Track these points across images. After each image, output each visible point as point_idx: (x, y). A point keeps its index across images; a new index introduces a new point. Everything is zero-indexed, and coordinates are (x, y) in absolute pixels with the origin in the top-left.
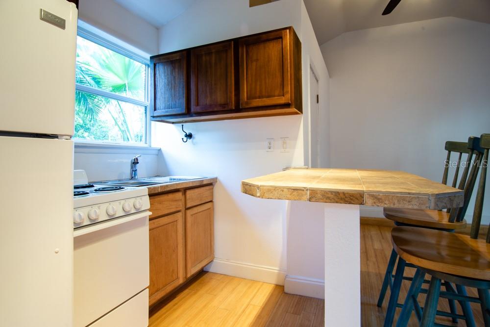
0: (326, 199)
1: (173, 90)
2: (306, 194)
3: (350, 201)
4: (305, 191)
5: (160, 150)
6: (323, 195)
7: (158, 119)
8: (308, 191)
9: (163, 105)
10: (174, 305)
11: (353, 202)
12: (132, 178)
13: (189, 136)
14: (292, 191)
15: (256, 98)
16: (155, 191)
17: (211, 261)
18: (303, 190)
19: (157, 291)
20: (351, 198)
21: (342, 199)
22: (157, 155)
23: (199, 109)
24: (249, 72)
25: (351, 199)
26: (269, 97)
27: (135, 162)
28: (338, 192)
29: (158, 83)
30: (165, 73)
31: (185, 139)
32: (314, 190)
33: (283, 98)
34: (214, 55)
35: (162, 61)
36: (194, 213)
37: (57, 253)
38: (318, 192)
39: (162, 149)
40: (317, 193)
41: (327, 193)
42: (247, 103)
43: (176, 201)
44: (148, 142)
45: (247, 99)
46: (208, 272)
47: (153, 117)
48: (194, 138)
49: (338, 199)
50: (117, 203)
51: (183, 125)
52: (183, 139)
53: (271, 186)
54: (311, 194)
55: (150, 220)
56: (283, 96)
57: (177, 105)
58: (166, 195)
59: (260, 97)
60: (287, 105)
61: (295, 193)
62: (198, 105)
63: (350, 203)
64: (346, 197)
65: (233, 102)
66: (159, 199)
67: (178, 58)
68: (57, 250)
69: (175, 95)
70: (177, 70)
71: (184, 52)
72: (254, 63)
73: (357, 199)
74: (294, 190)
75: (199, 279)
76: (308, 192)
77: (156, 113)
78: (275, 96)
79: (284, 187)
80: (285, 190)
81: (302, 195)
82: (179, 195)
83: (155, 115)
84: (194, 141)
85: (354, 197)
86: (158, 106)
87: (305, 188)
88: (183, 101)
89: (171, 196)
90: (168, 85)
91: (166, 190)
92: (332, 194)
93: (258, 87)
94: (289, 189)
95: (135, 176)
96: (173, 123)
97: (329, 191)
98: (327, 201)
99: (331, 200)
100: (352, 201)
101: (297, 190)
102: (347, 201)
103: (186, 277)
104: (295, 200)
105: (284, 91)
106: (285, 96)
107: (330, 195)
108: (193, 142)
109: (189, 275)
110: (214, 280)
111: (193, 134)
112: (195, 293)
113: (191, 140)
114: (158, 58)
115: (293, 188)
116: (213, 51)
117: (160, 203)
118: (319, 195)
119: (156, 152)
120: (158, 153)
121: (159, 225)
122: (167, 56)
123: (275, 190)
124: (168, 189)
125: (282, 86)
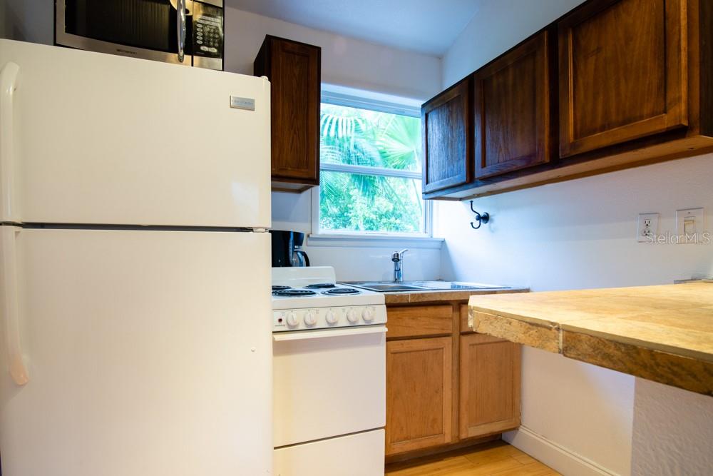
0: (603, 359)
1: (449, 149)
2: (556, 338)
3: (670, 376)
4: (554, 331)
5: (443, 242)
6: (595, 348)
7: (432, 196)
8: (561, 332)
9: (438, 175)
10: (436, 470)
11: (680, 383)
12: (396, 281)
13: (485, 218)
14: (528, 326)
15: (595, 131)
16: (402, 300)
17: (514, 429)
18: (550, 329)
19: (406, 438)
20: (675, 369)
21: (645, 366)
22: (440, 249)
23: (486, 172)
24: (581, 81)
25: (675, 373)
26: (625, 122)
27: (396, 259)
28: (634, 347)
29: (430, 143)
30: (439, 123)
31: (476, 223)
32: (573, 333)
33: (665, 117)
34: (511, 72)
35: (435, 106)
36: (477, 342)
37: (253, 351)
38: (583, 337)
39: (447, 241)
40: (579, 341)
41: (605, 345)
42: (573, 146)
43: (442, 318)
44: (428, 231)
45: (576, 136)
46: (508, 444)
47: (426, 193)
48: (492, 221)
49: (636, 364)
50: (340, 309)
51: (472, 202)
52: (472, 223)
53: (491, 311)
54: (565, 340)
55: (388, 340)
56: (665, 112)
57: (455, 169)
58: (424, 308)
59: (603, 129)
60: (678, 132)
61: (533, 332)
62: (484, 165)
63: (670, 383)
64: (658, 365)
65: (546, 150)
66: (410, 312)
67: (456, 95)
68: (253, 348)
69: (452, 156)
70: (454, 115)
71: (464, 83)
72: (592, 60)
73: (695, 377)
74: (531, 324)
75: (487, 449)
76: (561, 335)
77: (431, 187)
78: (641, 117)
79: (512, 316)
80: (515, 322)
81: (548, 339)
82: (447, 311)
83: (427, 191)
84: (492, 225)
85: (683, 369)
86: (430, 177)
87: (553, 323)
88: (463, 163)
89: (431, 310)
90: (443, 142)
91: (420, 300)
92: (619, 349)
93: (600, 108)
94: (521, 320)
95: (399, 278)
96: (461, 199)
97: (611, 341)
98: (604, 363)
99: (614, 363)
100: (676, 379)
101: (537, 325)
102: (662, 376)
103: (458, 437)
104: (533, 347)
105: (668, 101)
106: (671, 112)
107: (612, 351)
108: (490, 227)
109: (463, 436)
110: (515, 462)
111: (490, 214)
112: (473, 467)
113: (488, 224)
114: (430, 104)
115: (528, 320)
116: (510, 63)
117: (413, 319)
118: (586, 346)
119: (438, 245)
120: (442, 246)
121: (410, 349)
122: (442, 97)
123: (496, 318)
124: (425, 300)
125: (663, 90)
